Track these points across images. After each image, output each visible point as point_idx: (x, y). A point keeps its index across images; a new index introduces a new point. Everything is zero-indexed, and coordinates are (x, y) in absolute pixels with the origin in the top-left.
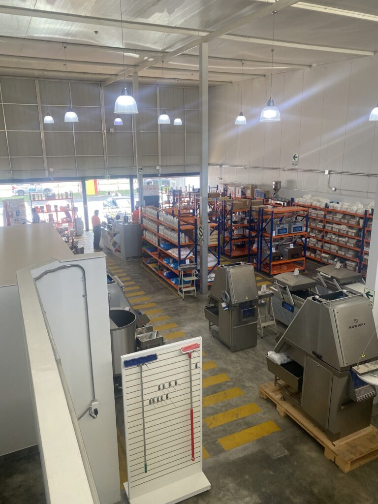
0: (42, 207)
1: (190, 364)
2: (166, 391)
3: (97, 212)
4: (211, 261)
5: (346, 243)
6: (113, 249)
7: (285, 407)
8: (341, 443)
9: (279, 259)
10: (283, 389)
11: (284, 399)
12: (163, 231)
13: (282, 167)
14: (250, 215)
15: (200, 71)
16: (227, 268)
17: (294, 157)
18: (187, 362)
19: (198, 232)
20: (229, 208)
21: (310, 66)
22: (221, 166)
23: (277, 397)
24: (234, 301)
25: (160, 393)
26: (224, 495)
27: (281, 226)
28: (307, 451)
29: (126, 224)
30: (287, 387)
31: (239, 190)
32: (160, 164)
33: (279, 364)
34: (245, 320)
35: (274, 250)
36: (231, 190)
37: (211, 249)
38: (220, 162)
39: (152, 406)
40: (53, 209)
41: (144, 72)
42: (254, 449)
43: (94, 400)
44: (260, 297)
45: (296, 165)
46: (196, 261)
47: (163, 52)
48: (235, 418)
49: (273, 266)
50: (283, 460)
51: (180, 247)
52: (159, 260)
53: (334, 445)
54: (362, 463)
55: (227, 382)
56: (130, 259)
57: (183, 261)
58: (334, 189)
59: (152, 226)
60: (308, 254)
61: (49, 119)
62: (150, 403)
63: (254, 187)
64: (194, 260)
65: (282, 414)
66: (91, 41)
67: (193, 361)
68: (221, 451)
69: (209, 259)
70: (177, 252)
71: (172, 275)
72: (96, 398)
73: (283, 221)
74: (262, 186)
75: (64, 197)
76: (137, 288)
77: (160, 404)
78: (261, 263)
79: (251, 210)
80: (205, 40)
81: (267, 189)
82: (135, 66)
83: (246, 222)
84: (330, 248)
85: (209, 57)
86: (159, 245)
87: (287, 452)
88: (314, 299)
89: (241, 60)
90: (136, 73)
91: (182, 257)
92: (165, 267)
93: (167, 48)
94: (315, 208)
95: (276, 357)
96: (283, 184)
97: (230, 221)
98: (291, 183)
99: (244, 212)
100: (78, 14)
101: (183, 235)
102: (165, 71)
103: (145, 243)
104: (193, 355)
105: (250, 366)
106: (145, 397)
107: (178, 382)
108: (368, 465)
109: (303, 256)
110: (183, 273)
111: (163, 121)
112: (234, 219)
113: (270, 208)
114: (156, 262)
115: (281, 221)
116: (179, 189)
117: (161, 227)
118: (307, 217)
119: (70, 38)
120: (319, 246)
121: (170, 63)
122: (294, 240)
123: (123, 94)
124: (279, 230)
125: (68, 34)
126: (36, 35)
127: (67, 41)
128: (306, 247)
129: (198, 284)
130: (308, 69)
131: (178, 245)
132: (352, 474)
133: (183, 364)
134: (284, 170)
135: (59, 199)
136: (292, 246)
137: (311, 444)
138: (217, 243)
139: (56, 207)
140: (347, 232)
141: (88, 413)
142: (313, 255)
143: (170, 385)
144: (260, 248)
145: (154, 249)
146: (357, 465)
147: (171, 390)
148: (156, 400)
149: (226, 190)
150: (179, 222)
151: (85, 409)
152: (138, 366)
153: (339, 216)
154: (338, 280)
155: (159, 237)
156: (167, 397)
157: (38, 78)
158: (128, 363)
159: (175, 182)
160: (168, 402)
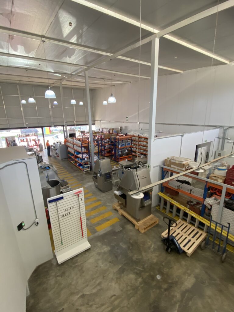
0: (24, 140)
1: (79, 199)
2: (68, 211)
3: (48, 141)
4: (96, 158)
5: (146, 149)
6: (56, 156)
7: (122, 212)
8: (141, 223)
9: (122, 156)
10: (120, 205)
11: (121, 208)
12: (75, 147)
13: (123, 121)
14: (111, 140)
15: (85, 83)
16: (99, 160)
17: (127, 117)
18: (77, 198)
19: (90, 147)
20: (103, 138)
21: (130, 82)
22: (100, 121)
23: (118, 208)
24: (103, 173)
25: (66, 212)
26: (96, 249)
27: (122, 143)
28: (129, 227)
29: (61, 145)
30: (122, 204)
31: (108, 130)
32: (75, 120)
33: (118, 195)
34: (107, 180)
35: (120, 153)
36: (104, 130)
37: (95, 154)
38: (100, 120)
39: (63, 218)
40: (29, 140)
41: (64, 83)
42: (109, 229)
43: (36, 218)
44: (113, 171)
45: (127, 120)
46: (90, 159)
47: (71, 74)
48: (103, 218)
49: (121, 159)
50: (120, 232)
51: (83, 153)
52: (75, 159)
53: (138, 224)
54: (148, 228)
55: (101, 204)
56: (64, 160)
57: (84, 159)
58: (141, 129)
59: (71, 145)
60: (133, 154)
61: (24, 102)
62: (62, 217)
63: (113, 129)
64: (89, 158)
65: (120, 214)
66: (38, 68)
67: (80, 198)
68: (96, 232)
69: (95, 158)
70: (81, 155)
71: (80, 165)
72: (37, 217)
73: (123, 141)
74: (116, 129)
75: (34, 135)
76: (66, 171)
77: (66, 217)
78: (116, 158)
79: (111, 138)
80: (86, 69)
81: (117, 130)
82: (61, 80)
83: (110, 143)
84: (140, 151)
85: (89, 77)
86: (74, 153)
87: (121, 229)
88: (128, 169)
89: (104, 79)
90: (61, 83)
91: (84, 157)
92: (77, 162)
93: (72, 73)
94: (135, 136)
95: (117, 193)
96: (123, 128)
97: (104, 143)
98: (126, 127)
99: (109, 139)
100: (29, 56)
101: (83, 149)
102: (72, 82)
103: (69, 153)
104: (80, 195)
105: (110, 197)
106: (59, 215)
107: (74, 207)
108: (150, 229)
109: (131, 154)
110: (84, 164)
111: (73, 103)
112: (106, 142)
113: (118, 137)
114: (74, 160)
115: (122, 141)
116: (84, 130)
117: (75, 146)
118: (132, 140)
119: (28, 67)
120: (137, 150)
121: (75, 79)
122: (127, 149)
123: (48, 90)
124: (121, 145)
125: (27, 65)
126: (12, 65)
127: (27, 68)
128: (132, 151)
129: (91, 168)
130: (129, 83)
131: (81, 152)
132: (145, 233)
133: (75, 199)
134: (123, 122)
135: (31, 136)
136: (127, 151)
137: (131, 224)
138: (97, 151)
139: (30, 139)
140: (146, 145)
141: (34, 224)
142: (135, 154)
143: (70, 208)
144: (115, 152)
145: (73, 155)
146: (146, 230)
147: (71, 210)
148: (65, 215)
149: (103, 131)
150: (81, 143)
151: (33, 222)
152: (55, 202)
153: (143, 139)
154: (142, 163)
155: (74, 150)
156: (70, 214)
157: (18, 84)
158: (50, 202)
159: (83, 128)
160: (70, 215)
